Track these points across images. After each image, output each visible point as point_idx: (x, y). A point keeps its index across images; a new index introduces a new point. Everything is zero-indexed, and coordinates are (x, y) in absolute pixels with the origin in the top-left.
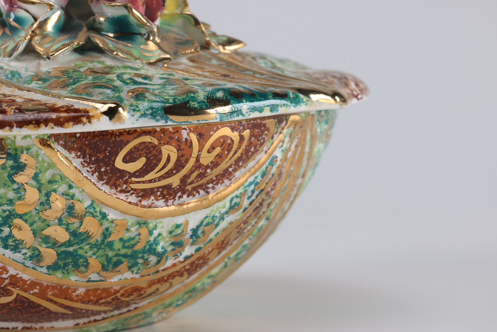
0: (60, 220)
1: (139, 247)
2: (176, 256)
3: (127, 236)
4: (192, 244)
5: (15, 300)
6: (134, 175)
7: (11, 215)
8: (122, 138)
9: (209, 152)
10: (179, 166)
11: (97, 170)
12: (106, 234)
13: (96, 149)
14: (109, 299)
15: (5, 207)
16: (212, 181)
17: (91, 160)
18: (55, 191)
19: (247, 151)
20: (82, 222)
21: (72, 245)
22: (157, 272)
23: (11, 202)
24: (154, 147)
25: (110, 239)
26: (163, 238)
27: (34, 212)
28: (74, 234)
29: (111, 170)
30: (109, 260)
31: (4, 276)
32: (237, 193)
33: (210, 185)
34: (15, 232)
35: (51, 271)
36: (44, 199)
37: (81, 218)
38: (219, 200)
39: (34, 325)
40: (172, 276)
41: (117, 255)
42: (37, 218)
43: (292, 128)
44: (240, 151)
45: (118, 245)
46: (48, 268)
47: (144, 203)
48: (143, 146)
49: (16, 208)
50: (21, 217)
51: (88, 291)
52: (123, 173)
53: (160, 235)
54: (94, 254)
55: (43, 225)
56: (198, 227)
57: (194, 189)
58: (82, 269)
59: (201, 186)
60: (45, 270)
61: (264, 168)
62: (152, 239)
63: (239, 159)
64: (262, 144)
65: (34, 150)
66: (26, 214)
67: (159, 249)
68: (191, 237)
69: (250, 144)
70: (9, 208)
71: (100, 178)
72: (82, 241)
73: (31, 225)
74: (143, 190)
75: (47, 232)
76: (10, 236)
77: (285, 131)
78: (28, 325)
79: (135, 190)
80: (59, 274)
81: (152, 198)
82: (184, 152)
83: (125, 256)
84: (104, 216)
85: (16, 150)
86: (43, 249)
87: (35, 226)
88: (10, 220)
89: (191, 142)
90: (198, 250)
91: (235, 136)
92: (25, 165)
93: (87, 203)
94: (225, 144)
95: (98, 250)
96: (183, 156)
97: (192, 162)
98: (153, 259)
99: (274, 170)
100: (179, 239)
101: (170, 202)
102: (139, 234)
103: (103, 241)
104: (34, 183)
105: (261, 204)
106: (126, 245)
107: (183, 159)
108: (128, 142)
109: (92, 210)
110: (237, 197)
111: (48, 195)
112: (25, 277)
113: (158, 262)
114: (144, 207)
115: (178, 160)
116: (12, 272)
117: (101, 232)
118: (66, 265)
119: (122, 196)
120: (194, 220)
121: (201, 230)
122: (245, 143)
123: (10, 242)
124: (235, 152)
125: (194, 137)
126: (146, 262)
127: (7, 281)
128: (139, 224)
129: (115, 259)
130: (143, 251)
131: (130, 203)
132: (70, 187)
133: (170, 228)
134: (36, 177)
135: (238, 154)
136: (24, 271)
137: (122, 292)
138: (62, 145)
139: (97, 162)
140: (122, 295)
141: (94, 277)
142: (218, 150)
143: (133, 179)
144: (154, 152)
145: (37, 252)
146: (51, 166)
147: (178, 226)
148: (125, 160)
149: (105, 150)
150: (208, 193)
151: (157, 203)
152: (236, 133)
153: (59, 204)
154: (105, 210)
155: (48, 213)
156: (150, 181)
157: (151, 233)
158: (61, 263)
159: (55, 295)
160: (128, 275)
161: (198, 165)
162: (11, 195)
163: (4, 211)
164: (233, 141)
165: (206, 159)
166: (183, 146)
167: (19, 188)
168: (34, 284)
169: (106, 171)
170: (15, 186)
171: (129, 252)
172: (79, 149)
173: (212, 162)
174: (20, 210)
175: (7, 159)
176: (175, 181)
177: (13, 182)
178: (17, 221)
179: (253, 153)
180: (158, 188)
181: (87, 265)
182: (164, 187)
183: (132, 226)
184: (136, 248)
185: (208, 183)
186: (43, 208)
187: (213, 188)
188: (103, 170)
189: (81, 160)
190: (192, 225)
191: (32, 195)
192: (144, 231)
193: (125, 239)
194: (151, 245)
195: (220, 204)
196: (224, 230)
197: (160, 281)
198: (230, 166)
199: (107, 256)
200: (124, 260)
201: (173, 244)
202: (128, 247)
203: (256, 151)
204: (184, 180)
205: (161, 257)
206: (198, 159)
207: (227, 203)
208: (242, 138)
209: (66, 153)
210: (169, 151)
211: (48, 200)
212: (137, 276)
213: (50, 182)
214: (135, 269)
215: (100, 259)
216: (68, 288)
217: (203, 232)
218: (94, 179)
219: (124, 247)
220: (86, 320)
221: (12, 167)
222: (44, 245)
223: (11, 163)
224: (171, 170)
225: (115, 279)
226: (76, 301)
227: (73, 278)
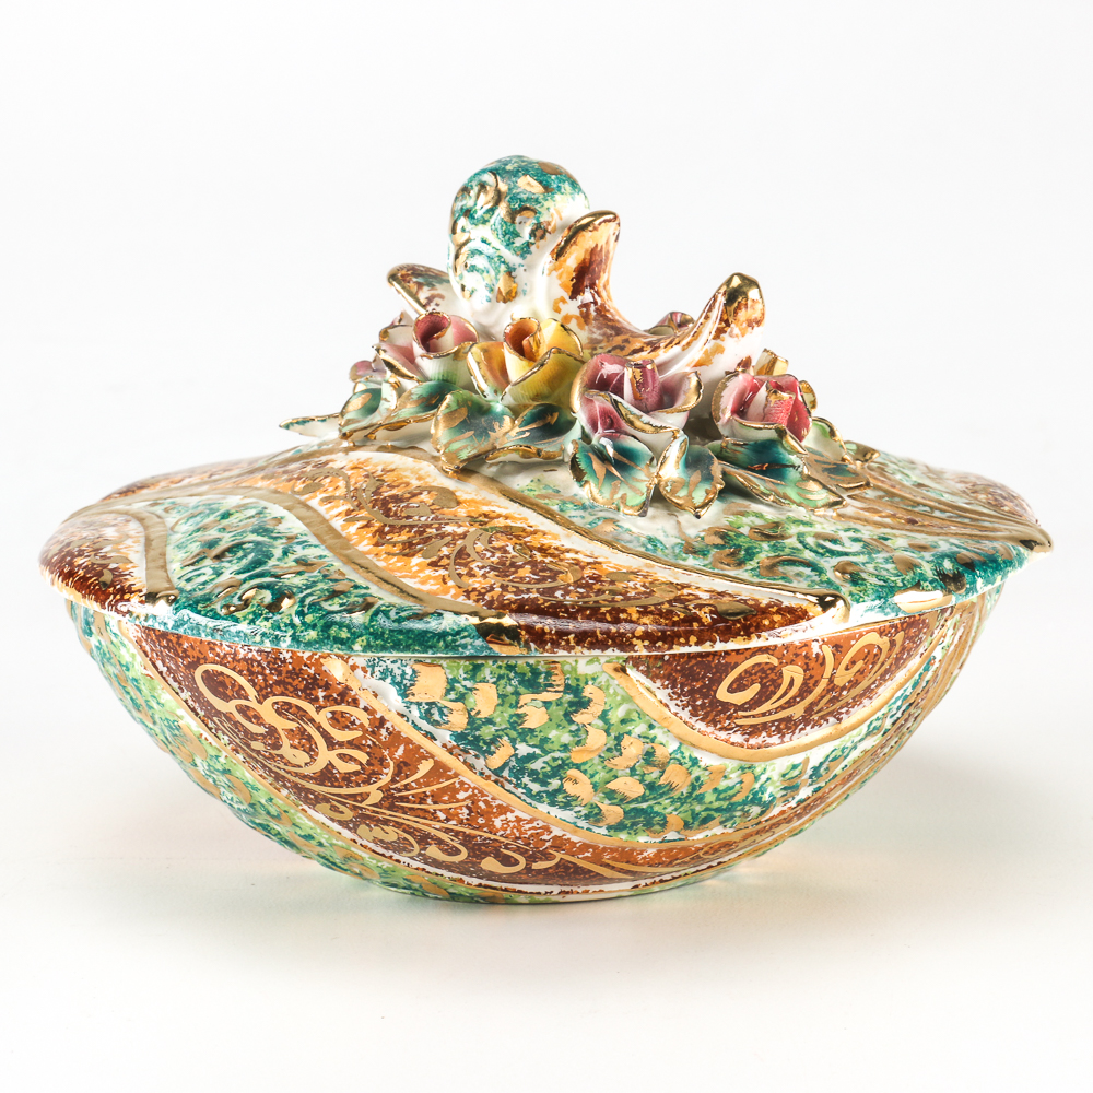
0: (633, 770)
1: (738, 798)
2: (787, 801)
3: (723, 785)
4: (810, 785)
5: (557, 865)
6: (741, 708)
7: (565, 765)
8: (728, 659)
9: (847, 669)
10: (805, 690)
11: (692, 703)
12: (696, 784)
13: (690, 676)
14: (687, 859)
15: (557, 754)
16: (847, 704)
17: (682, 690)
18: (629, 733)
19: (897, 659)
20: (663, 772)
21: (647, 801)
22: (760, 822)
23: (565, 748)
24: (773, 668)
25: (701, 791)
26: (773, 783)
27: (597, 760)
28: (651, 787)
29: (711, 702)
30: (695, 816)
31: (545, 837)
32: (879, 714)
33: (844, 710)
34: (568, 786)
35: (612, 832)
36: (612, 743)
37: (663, 768)
38: (853, 728)
39: (574, 889)
40: (777, 825)
41: (706, 809)
42: (600, 768)
43: (958, 616)
44: (889, 662)
45: (710, 797)
46: (609, 828)
47: (753, 741)
48: (757, 669)
49: (573, 755)
50: (578, 767)
51: (659, 851)
52: (726, 706)
53: (768, 779)
54: (676, 810)
55: (607, 776)
56: (821, 764)
57: (822, 718)
58: (657, 828)
59: (831, 714)
60: (604, 831)
61: (917, 676)
62: (757, 786)
63: (887, 671)
64: (918, 646)
65: (602, 679)
66: (585, 763)
67: (766, 797)
68: (811, 777)
69: (903, 649)
70: (563, 755)
71: (694, 714)
72: (662, 795)
73: (592, 776)
74: (751, 726)
75: (612, 786)
76: (560, 790)
77: (948, 623)
78: (567, 889)
79: (741, 726)
80: (623, 836)
81: (764, 734)
82: (813, 672)
83: (718, 810)
84: (695, 762)
85: (578, 680)
86: (605, 806)
87: (596, 778)
88: (561, 772)
89: (824, 658)
90: (815, 791)
91: (884, 642)
92: (590, 700)
93: (673, 746)
94: (870, 655)
95: (682, 804)
96: (811, 677)
97: (823, 684)
98: (755, 810)
99: (929, 675)
100: (794, 782)
101: (787, 737)
102: (741, 782)
103: (690, 794)
104: (601, 723)
105: (906, 720)
106: (722, 796)
107: (812, 682)
108: (737, 665)
109: (679, 756)
110: (878, 719)
111: (619, 739)
112: (575, 839)
113: (762, 813)
114: (752, 747)
115: (805, 683)
116: (557, 832)
117: (688, 782)
118: (634, 824)
119: (723, 735)
120: (816, 757)
121: (825, 766)
122: (897, 649)
123: (560, 798)
124: (883, 664)
125: (828, 651)
126: (746, 814)
127: (548, 844)
128: (742, 769)
129: (704, 814)
130: (745, 803)
131: (733, 744)
132: (651, 727)
133: (783, 770)
134: (603, 716)
135: (886, 666)
136: (574, 833)
137: (706, 849)
138: (643, 672)
139: (692, 692)
140: (706, 853)
141: (671, 835)
142: (860, 664)
143: (740, 713)
144: (773, 676)
145: (596, 811)
146: (628, 699)
147: (794, 767)
148: (731, 690)
149: (704, 676)
150: (839, 720)
151: (769, 740)
152: (886, 639)
153: (633, 749)
154: (696, 754)
155: (617, 761)
156: (764, 714)
157: (756, 779)
158: (628, 822)
159: (614, 859)
160: (718, 830)
161: (831, 687)
162: (566, 738)
163: (555, 759)
164: (880, 649)
165: (842, 678)
166: (812, 664)
167: (578, 730)
168: (585, 847)
169: (704, 703)
170: (574, 728)
171: (725, 804)
172: (668, 677)
173: (850, 682)
174: (576, 758)
175: (565, 692)
176: (797, 711)
177: (572, 722)
178: (572, 772)
179: (905, 660)
180: (773, 722)
181: (664, 824)
182: (780, 721)
183: (732, 772)
184: (735, 800)
185: (842, 708)
186: (610, 755)
187: (847, 712)
188: (699, 703)
189: (670, 691)
190: (814, 762)
191: (597, 739)
192: (748, 778)
193: (721, 788)
194: (755, 794)
195: (854, 732)
196: (855, 762)
197: (758, 833)
198: (874, 683)
199: (693, 811)
200: (716, 815)
201: (784, 789)
202: (724, 799)
203: (910, 655)
204: (809, 710)
205: (766, 807)
206: (831, 680)
207: (864, 729)
208: (893, 643)
209: (648, 682)
210: (794, 673)
211: (619, 744)
212: (731, 831)
213: (623, 721)
214: (729, 824)
215: (681, 815)
216: (632, 850)
217: (828, 769)
218: (685, 714)
219: (718, 799)
220: (649, 881)
221: (571, 704)
222: (607, 802)
223: (569, 697)
224: (794, 698)
225: (701, 836)
226: (641, 865)
227: (642, 839)
